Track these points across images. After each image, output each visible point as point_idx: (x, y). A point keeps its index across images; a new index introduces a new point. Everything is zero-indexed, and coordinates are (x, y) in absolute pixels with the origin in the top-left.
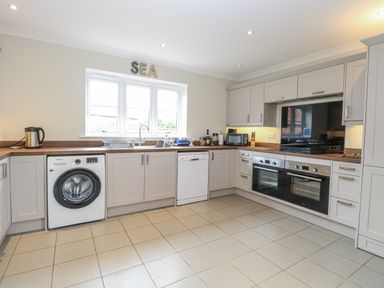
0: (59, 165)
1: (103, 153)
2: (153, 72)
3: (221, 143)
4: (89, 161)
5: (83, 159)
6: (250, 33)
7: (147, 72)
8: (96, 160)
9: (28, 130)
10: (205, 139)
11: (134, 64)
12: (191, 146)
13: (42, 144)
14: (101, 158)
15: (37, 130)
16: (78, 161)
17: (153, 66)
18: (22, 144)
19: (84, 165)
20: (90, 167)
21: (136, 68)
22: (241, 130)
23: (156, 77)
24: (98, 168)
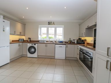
0: (29, 45)
1: (37, 43)
2: (54, 24)
3: (76, 43)
4: (34, 45)
5: (33, 44)
6: (65, 8)
7: (52, 24)
8: (35, 45)
9: (28, 38)
10: (69, 41)
11: (49, 22)
12: (64, 43)
13: (30, 41)
14: (37, 44)
15: (30, 38)
16: (32, 45)
17: (53, 22)
18: (27, 41)
19: (33, 45)
20: (34, 46)
21: (49, 23)
22: (83, 38)
23: (54, 25)
24: (36, 46)
